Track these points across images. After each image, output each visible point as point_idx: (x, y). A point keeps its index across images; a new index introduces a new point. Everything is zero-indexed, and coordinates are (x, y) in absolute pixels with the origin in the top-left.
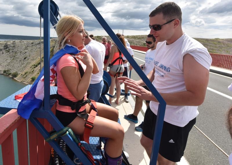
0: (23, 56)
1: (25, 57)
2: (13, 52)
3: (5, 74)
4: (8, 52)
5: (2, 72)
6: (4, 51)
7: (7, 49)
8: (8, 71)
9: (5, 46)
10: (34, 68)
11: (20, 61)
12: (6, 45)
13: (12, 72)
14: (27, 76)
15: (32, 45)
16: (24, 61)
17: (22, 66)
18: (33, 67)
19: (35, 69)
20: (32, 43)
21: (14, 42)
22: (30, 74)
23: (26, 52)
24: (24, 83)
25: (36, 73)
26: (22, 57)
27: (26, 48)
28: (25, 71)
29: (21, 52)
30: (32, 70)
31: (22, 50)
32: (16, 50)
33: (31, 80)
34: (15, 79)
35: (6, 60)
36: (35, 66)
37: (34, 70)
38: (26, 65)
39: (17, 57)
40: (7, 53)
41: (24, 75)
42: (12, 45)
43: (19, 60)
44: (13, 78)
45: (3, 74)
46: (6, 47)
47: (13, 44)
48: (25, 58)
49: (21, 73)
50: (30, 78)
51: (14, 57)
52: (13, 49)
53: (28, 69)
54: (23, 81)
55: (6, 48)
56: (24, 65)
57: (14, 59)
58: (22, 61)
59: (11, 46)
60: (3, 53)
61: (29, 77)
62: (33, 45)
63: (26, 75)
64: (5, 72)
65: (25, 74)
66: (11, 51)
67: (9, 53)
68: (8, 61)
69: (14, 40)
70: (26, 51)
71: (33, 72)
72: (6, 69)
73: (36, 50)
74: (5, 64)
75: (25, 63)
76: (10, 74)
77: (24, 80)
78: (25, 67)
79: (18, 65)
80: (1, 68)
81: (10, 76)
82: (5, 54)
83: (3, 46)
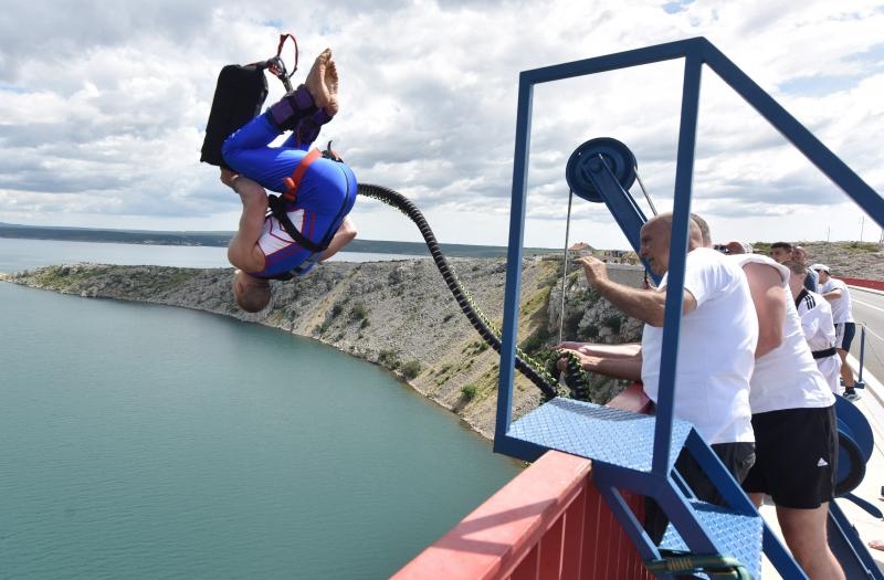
0: (442, 309)
1: (449, 314)
2: (411, 294)
3: (383, 363)
4: (399, 294)
5: (376, 357)
6: (387, 290)
7: (398, 285)
8: (391, 354)
9: (391, 277)
10: (475, 353)
11: (432, 326)
12: (396, 273)
13: (405, 359)
14: (447, 379)
15: (475, 273)
16: (442, 327)
17: (437, 343)
18: (471, 350)
19: (477, 358)
20: (475, 269)
21: (419, 263)
22: (459, 374)
23: (451, 299)
24: (436, 400)
25: (478, 374)
26: (438, 312)
28: (444, 361)
29: (436, 298)
30: (468, 362)
31: (440, 291)
32: (421, 289)
33: (460, 394)
34: (410, 383)
35: (391, 320)
36: (478, 349)
37: (472, 362)
38: (449, 341)
39: (422, 311)
40: (395, 299)
41: (438, 375)
42: (412, 274)
43: (427, 323)
44: (403, 380)
45: (376, 363)
46: (395, 278)
47: (416, 269)
48: (446, 320)
49: (430, 366)
50: (456, 389)
51: (413, 313)
52: (414, 286)
53: (453, 357)
54: (436, 396)
55: (392, 281)
56: (443, 341)
57: (412, 318)
58: (438, 326)
59: (408, 277)
60: (384, 298)
61: (454, 386)
62: (476, 277)
63: (445, 375)
64: (383, 356)
65: (444, 372)
66: (406, 292)
67: (399, 298)
68: (397, 323)
69: (417, 258)
71: (469, 366)
72: (388, 349)
73: (487, 293)
74: (387, 331)
75: (448, 332)
76: (398, 364)
77: (437, 393)
78: (443, 347)
79: (424, 338)
80: (374, 344)
81: (398, 373)
82: (391, 300)
83: (387, 275)
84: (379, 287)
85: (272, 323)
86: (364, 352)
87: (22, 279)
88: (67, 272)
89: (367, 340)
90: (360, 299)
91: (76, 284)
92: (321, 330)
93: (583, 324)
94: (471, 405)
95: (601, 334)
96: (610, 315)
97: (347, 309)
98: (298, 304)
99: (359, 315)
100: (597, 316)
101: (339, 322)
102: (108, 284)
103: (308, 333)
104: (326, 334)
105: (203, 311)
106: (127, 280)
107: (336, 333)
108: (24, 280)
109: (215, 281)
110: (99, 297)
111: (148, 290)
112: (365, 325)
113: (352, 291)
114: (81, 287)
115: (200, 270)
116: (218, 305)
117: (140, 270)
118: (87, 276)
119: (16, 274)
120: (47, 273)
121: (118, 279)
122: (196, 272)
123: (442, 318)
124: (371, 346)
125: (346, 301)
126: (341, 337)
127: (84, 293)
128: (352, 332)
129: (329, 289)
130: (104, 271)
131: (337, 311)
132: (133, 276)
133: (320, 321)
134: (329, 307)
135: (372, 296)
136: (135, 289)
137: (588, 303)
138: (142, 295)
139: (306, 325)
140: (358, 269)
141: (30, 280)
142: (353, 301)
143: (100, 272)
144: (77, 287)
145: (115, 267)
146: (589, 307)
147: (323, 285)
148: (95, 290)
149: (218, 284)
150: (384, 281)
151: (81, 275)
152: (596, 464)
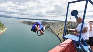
27: (58, 24)
28: (57, 31)
33: (58, 34)
36: (60, 30)
66: (54, 25)
69: (55, 22)
83: (52, 23)
87: (21, 22)
88: (24, 22)
117: (30, 22)
123: (57, 27)
127: (26, 24)
131: (47, 26)
135: (50, 25)
137: (71, 26)
140: (49, 22)
143: (27, 22)
147: (46, 24)
152: (73, 40)
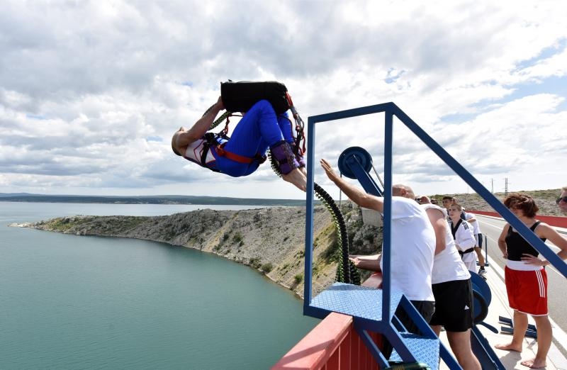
0: (282, 234)
1: (286, 236)
2: (266, 227)
3: (252, 265)
4: (259, 227)
5: (248, 262)
6: (253, 225)
7: (259, 222)
8: (257, 260)
9: (255, 218)
11: (278, 243)
12: (257, 216)
13: (264, 262)
14: (287, 272)
16: (283, 244)
17: (280, 253)
18: (299, 255)
19: (302, 260)
20: (299, 212)
21: (270, 210)
22: (293, 269)
23: (287, 229)
24: (282, 284)
25: (303, 268)
26: (281, 236)
27: (288, 221)
28: (285, 262)
29: (279, 228)
30: (297, 262)
31: (281, 224)
32: (271, 224)
33: (294, 280)
34: (267, 275)
35: (255, 241)
36: (302, 255)
37: (299, 262)
38: (287, 251)
39: (272, 235)
40: (257, 230)
41: (282, 270)
42: (266, 216)
43: (275, 242)
44: (263, 274)
45: (248, 265)
46: (257, 218)
47: (268, 213)
48: (285, 239)
49: (277, 265)
50: (292, 277)
51: (267, 237)
52: (267, 223)
53: (290, 260)
54: (281, 281)
55: (256, 220)
56: (284, 251)
57: (267, 240)
58: (281, 244)
59: (264, 218)
60: (251, 229)
61: (291, 275)
62: (299, 217)
63: (285, 270)
64: (252, 261)
65: (285, 268)
66: (263, 226)
67: (260, 229)
68: (259, 243)
69: (269, 207)
70: (288, 225)
71: (298, 264)
72: (255, 257)
74: (253, 247)
75: (286, 246)
76: (260, 265)
77: (281, 279)
78: (285, 255)
79: (274, 250)
80: (247, 255)
81: (260, 270)
82: (255, 231)
83: (252, 217)
84: (249, 223)
85: (190, 245)
86: (241, 259)
87: (40, 226)
88: (68, 221)
89: (243, 253)
90: (238, 230)
91: (73, 228)
92: (218, 248)
93: (355, 239)
94: (299, 285)
95: (364, 244)
96: (368, 234)
97: (232, 236)
98: (204, 234)
99: (238, 240)
100: (362, 234)
101: (227, 243)
102: (93, 227)
103: (210, 250)
104: (220, 250)
105: (150, 240)
106: (104, 225)
107: (226, 250)
108: (41, 226)
109: (157, 223)
110: (87, 235)
111: (117, 230)
112: (241, 245)
113: (234, 226)
114: (76, 229)
115: (148, 218)
116: (159, 236)
117: (112, 218)
118: (80, 223)
119: (36, 223)
120: (56, 222)
121: (99, 224)
122: (145, 219)
123: (283, 238)
124: (245, 256)
125: (231, 232)
126: (228, 251)
127: (78, 233)
128: (234, 249)
129: (221, 225)
130: (90, 220)
131: (226, 237)
132: (108, 222)
133: (217, 243)
134: (222, 236)
135: (245, 228)
136: (109, 229)
137: (357, 228)
138: (114, 233)
139: (209, 246)
140: (237, 214)
141: (45, 226)
142: (235, 232)
143: (88, 220)
144: (74, 230)
145: (98, 217)
146: (358, 230)
147: (217, 223)
148: (85, 231)
149: (159, 225)
150: (251, 219)
151: (76, 222)
